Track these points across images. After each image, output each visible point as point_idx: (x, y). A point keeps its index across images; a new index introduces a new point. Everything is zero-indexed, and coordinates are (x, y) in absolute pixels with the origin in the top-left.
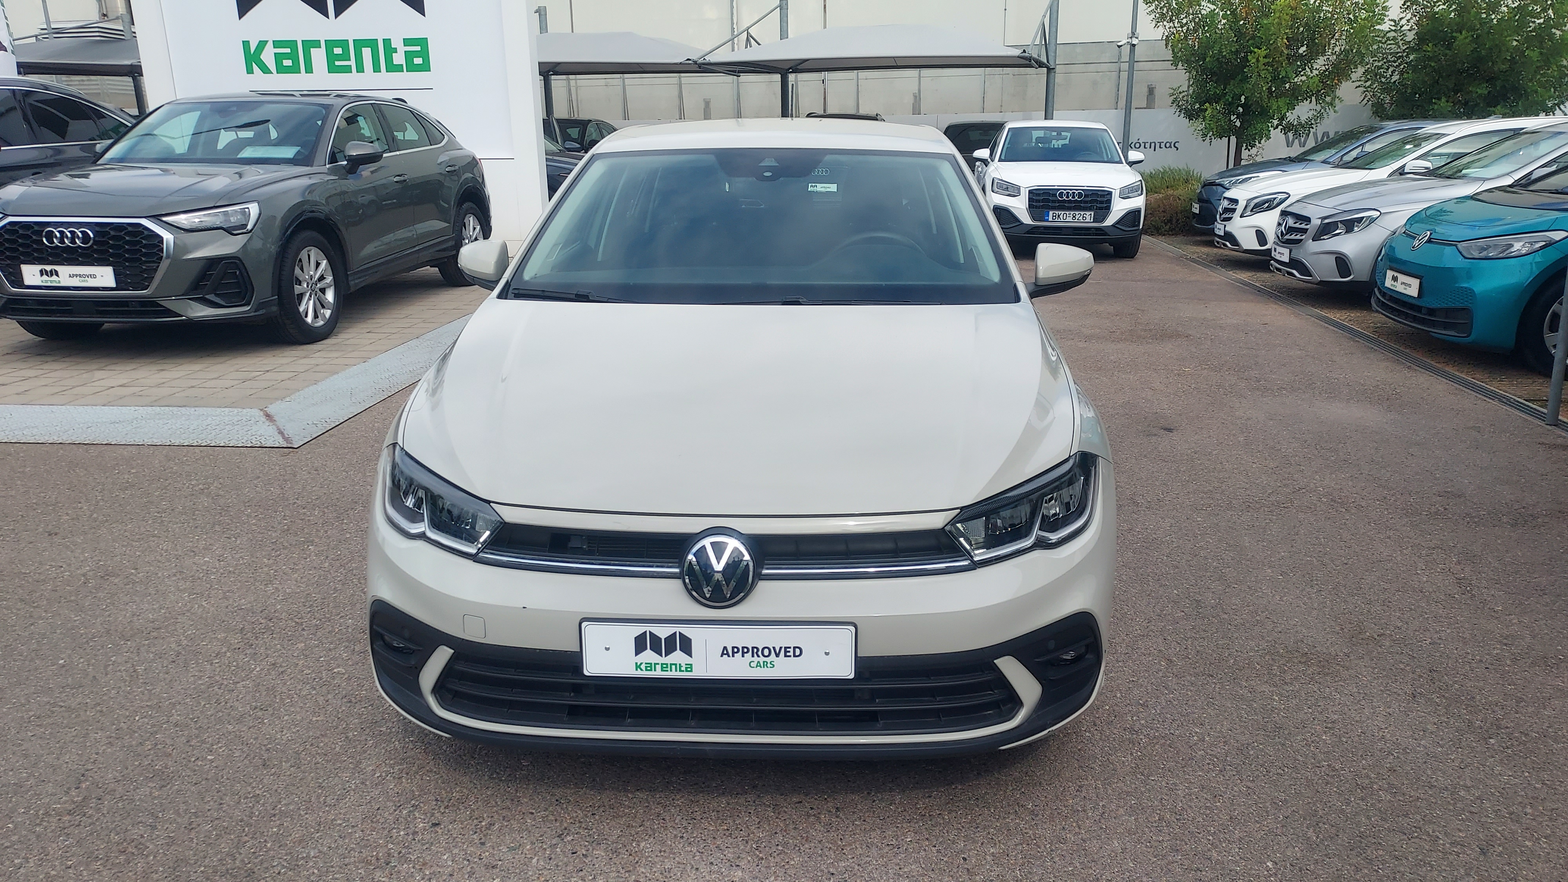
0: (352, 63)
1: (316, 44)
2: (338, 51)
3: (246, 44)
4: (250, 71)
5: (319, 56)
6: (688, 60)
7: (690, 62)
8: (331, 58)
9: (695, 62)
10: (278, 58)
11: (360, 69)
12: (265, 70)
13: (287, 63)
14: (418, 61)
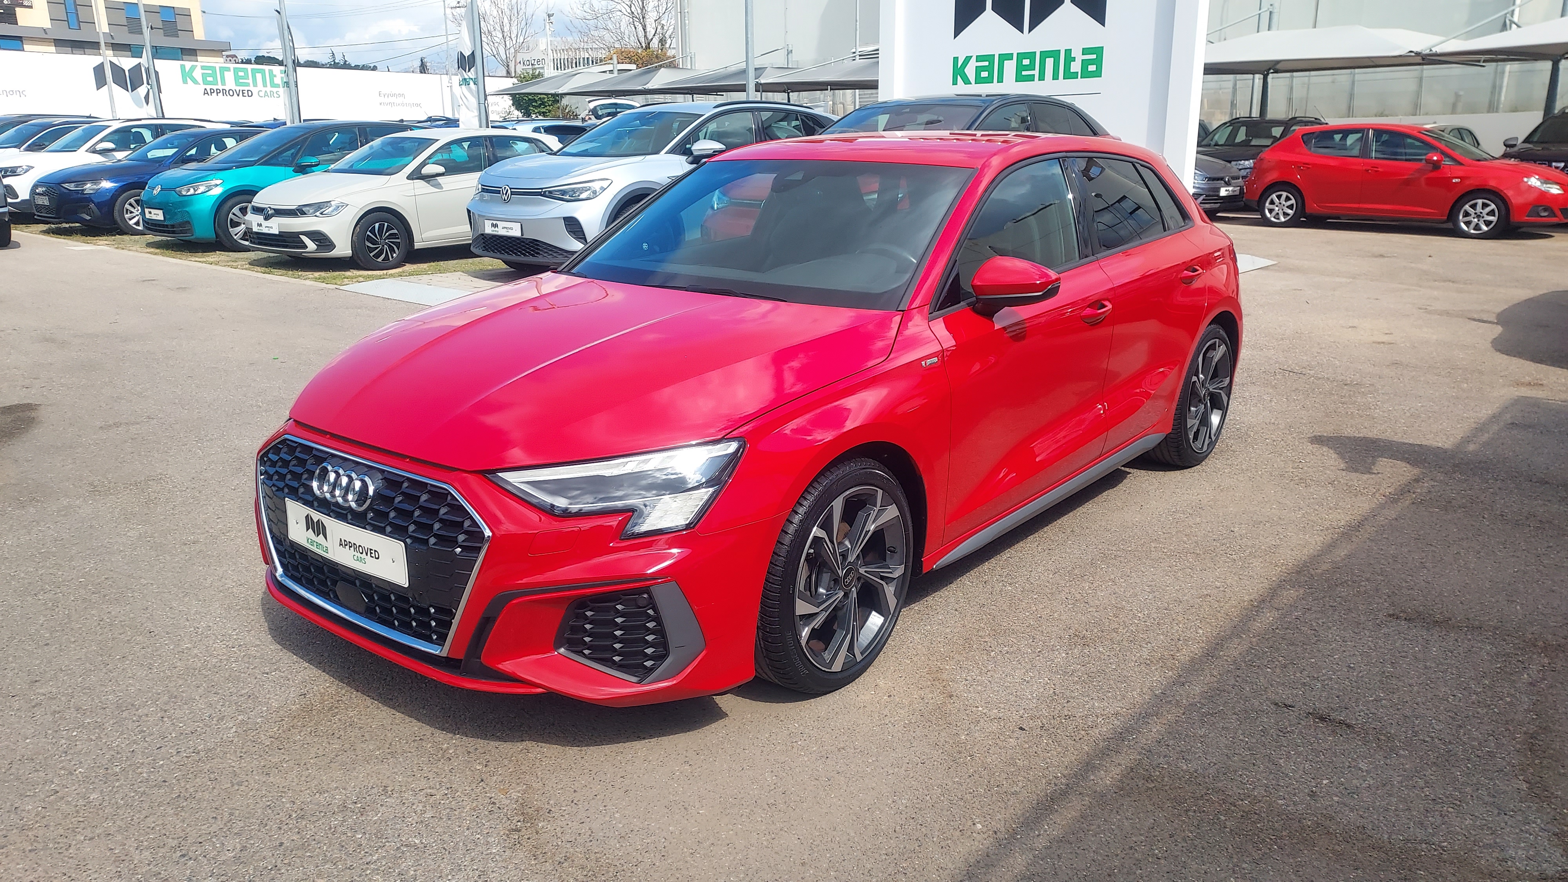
0: (1036, 72)
1: (1009, 57)
2: (1026, 62)
3: (956, 59)
4: (955, 83)
5: (1010, 67)
6: (1411, 52)
7: (1413, 54)
8: (1020, 68)
9: (1418, 54)
10: (979, 70)
11: (1042, 78)
12: (967, 81)
13: (984, 74)
14: (1092, 68)
